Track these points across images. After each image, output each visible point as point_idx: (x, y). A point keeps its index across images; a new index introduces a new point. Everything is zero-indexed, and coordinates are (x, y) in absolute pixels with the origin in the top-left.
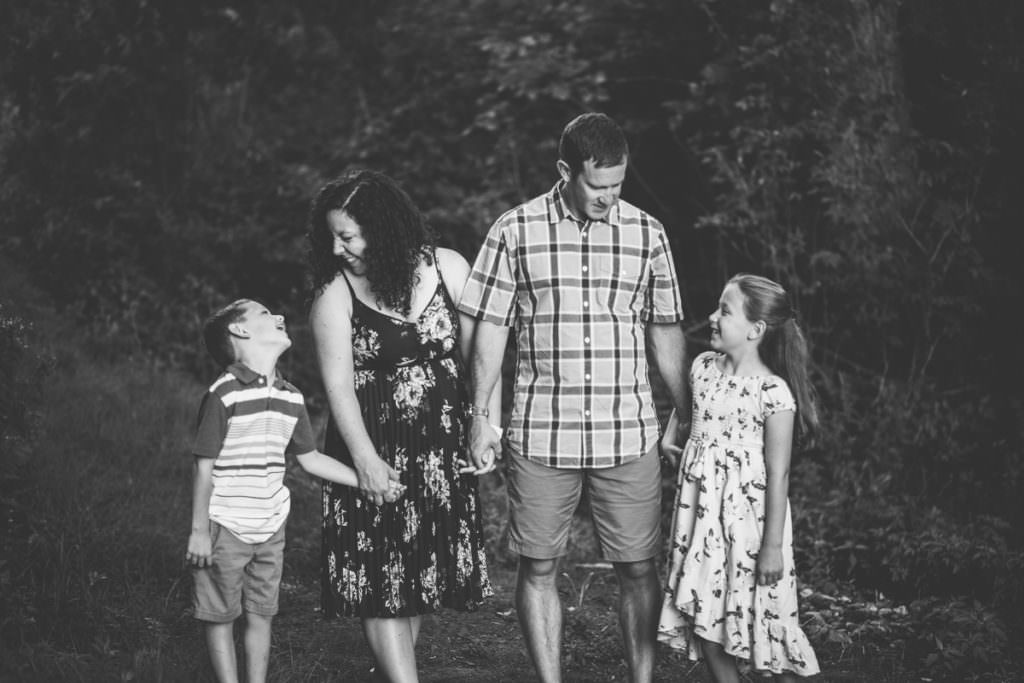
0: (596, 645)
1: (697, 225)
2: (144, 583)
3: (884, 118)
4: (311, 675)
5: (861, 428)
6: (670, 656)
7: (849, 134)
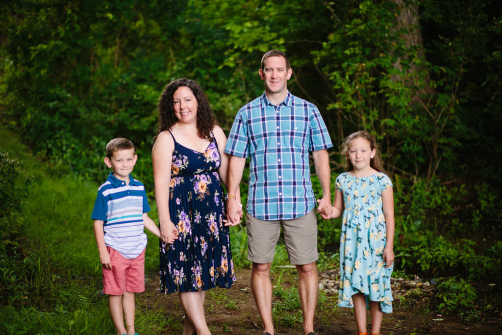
0: (287, 303)
1: (328, 108)
2: (77, 279)
3: (413, 56)
4: (156, 320)
5: (406, 200)
6: (321, 307)
7: (397, 64)
